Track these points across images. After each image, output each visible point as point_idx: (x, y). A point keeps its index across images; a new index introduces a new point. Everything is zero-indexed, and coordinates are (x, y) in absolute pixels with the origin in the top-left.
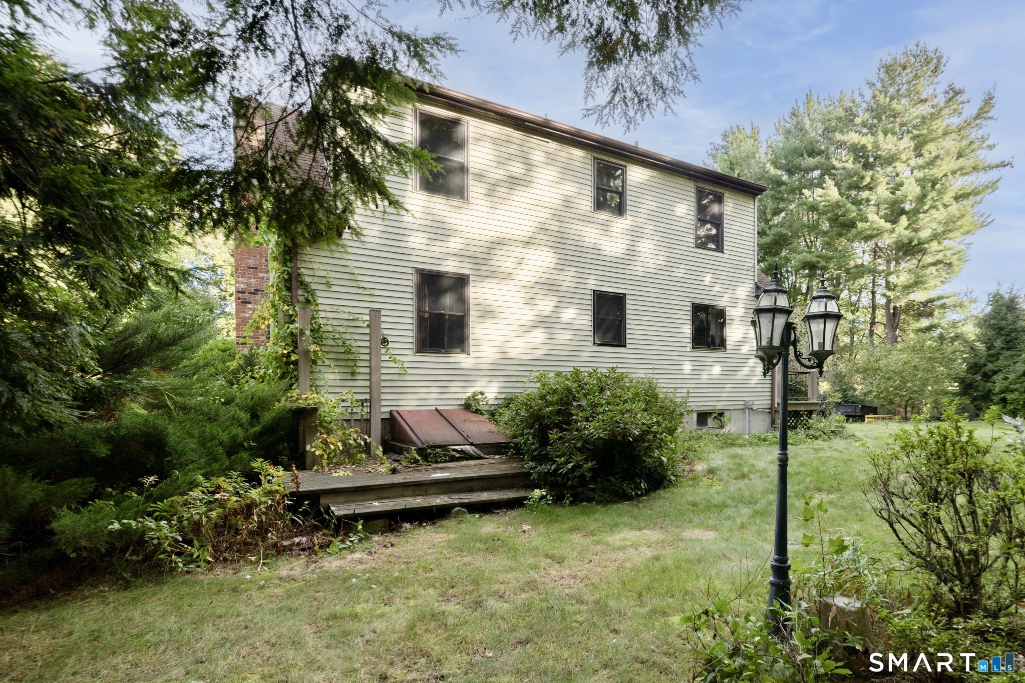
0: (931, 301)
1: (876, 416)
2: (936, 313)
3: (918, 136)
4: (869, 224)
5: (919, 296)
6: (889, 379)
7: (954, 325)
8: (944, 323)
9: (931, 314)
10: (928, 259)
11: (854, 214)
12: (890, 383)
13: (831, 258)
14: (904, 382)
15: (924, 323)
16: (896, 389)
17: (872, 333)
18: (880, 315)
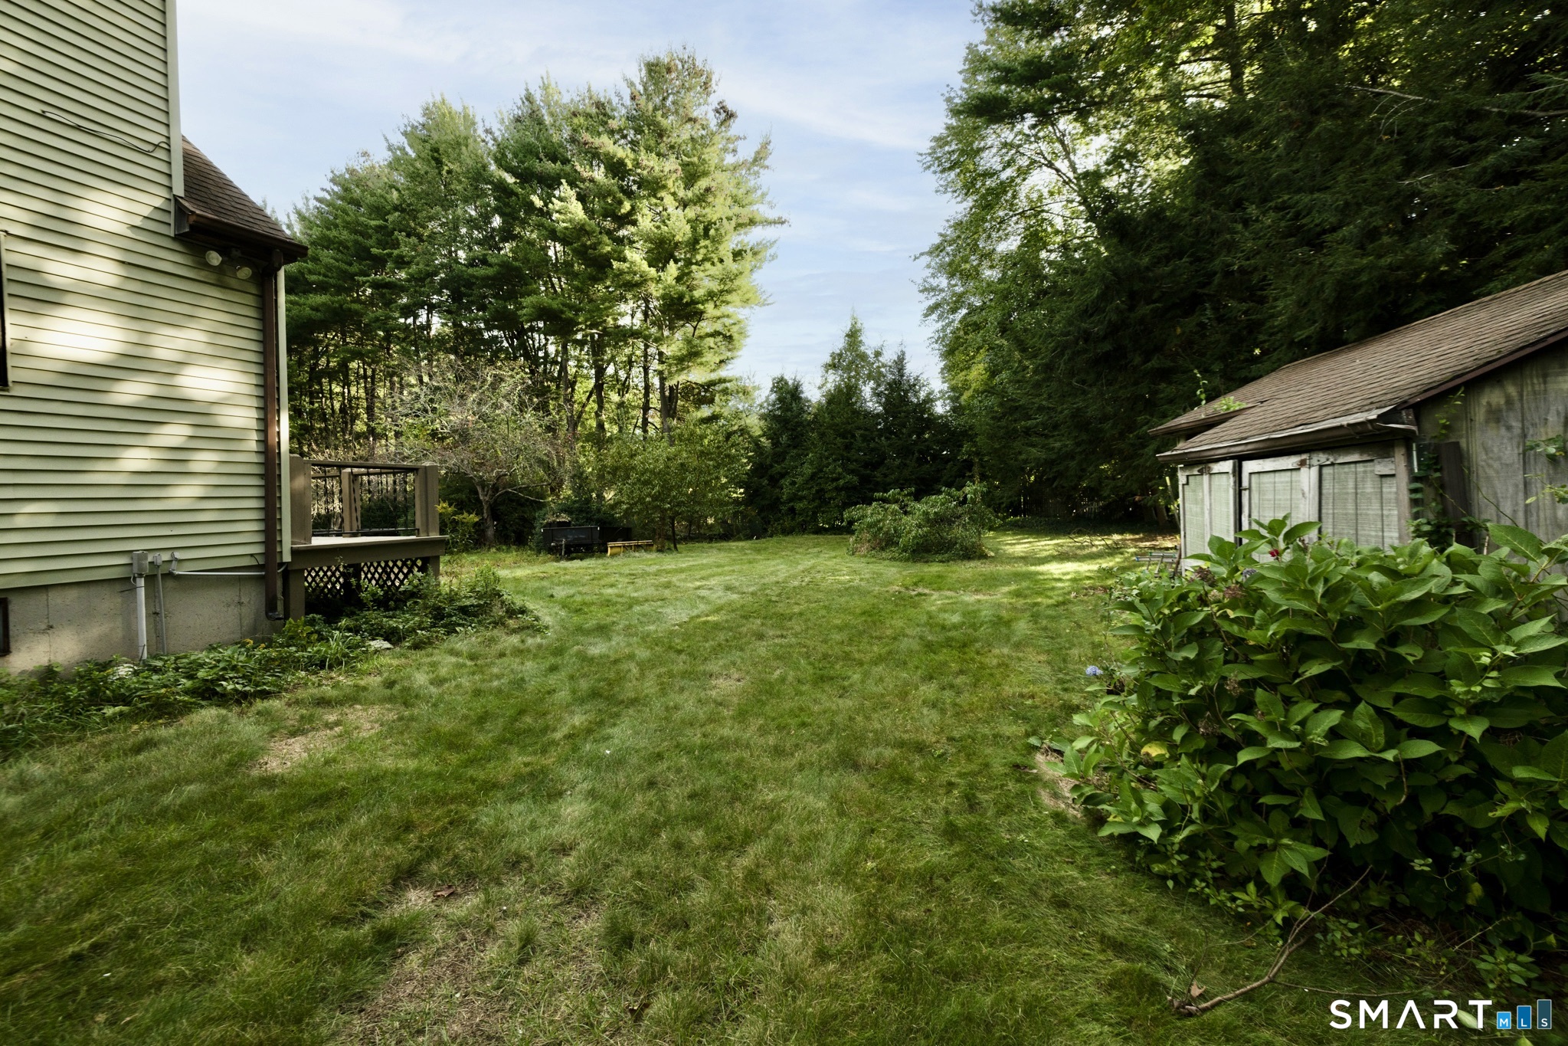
0: (712, 383)
1: (626, 543)
2: (717, 399)
3: (688, 164)
4: (627, 265)
5: (697, 375)
6: (646, 483)
7: (737, 415)
8: (726, 412)
9: (711, 401)
10: (706, 327)
11: (609, 249)
12: (646, 491)
13: (581, 310)
14: (666, 488)
15: (706, 411)
16: (655, 498)
17: (645, 422)
18: (655, 400)
